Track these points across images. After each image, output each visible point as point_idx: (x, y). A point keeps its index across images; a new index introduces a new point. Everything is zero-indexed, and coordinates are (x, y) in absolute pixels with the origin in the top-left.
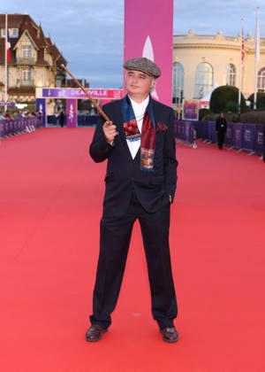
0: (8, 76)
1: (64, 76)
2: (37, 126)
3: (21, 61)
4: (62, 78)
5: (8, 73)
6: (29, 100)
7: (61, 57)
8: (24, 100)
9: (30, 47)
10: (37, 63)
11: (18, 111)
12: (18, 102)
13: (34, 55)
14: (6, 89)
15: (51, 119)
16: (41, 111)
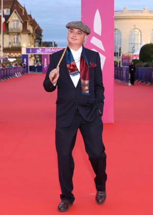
0: (3, 40)
1: (41, 39)
2: (23, 73)
3: (12, 30)
4: (39, 41)
5: (3, 38)
6: (17, 56)
7: (39, 27)
8: (14, 56)
9: (18, 21)
10: (22, 31)
11: (9, 63)
12: (10, 57)
13: (20, 26)
14: (2, 49)
15: (32, 68)
16: (25, 63)
